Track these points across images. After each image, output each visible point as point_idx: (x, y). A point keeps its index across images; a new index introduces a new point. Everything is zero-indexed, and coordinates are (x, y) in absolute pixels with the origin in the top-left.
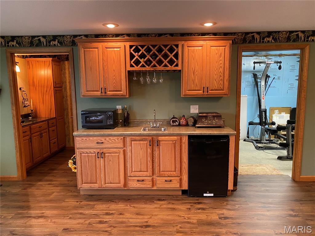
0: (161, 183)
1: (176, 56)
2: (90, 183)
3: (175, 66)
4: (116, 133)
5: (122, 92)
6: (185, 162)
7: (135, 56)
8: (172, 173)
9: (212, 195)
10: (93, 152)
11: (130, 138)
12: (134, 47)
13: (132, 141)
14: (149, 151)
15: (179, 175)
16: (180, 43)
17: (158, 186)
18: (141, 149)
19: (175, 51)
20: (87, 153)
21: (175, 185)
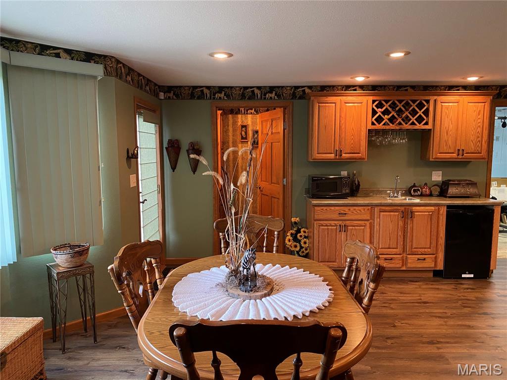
0: (413, 262)
1: (426, 113)
2: (328, 262)
3: (424, 124)
4: (362, 202)
5: (360, 155)
6: (441, 238)
7: (377, 113)
8: (426, 250)
9: (472, 276)
10: (334, 225)
11: (379, 208)
12: (377, 102)
13: (380, 212)
14: (401, 223)
15: (435, 253)
16: (432, 99)
17: (409, 265)
18: (391, 222)
19: (425, 108)
20: (327, 226)
21: (429, 264)
